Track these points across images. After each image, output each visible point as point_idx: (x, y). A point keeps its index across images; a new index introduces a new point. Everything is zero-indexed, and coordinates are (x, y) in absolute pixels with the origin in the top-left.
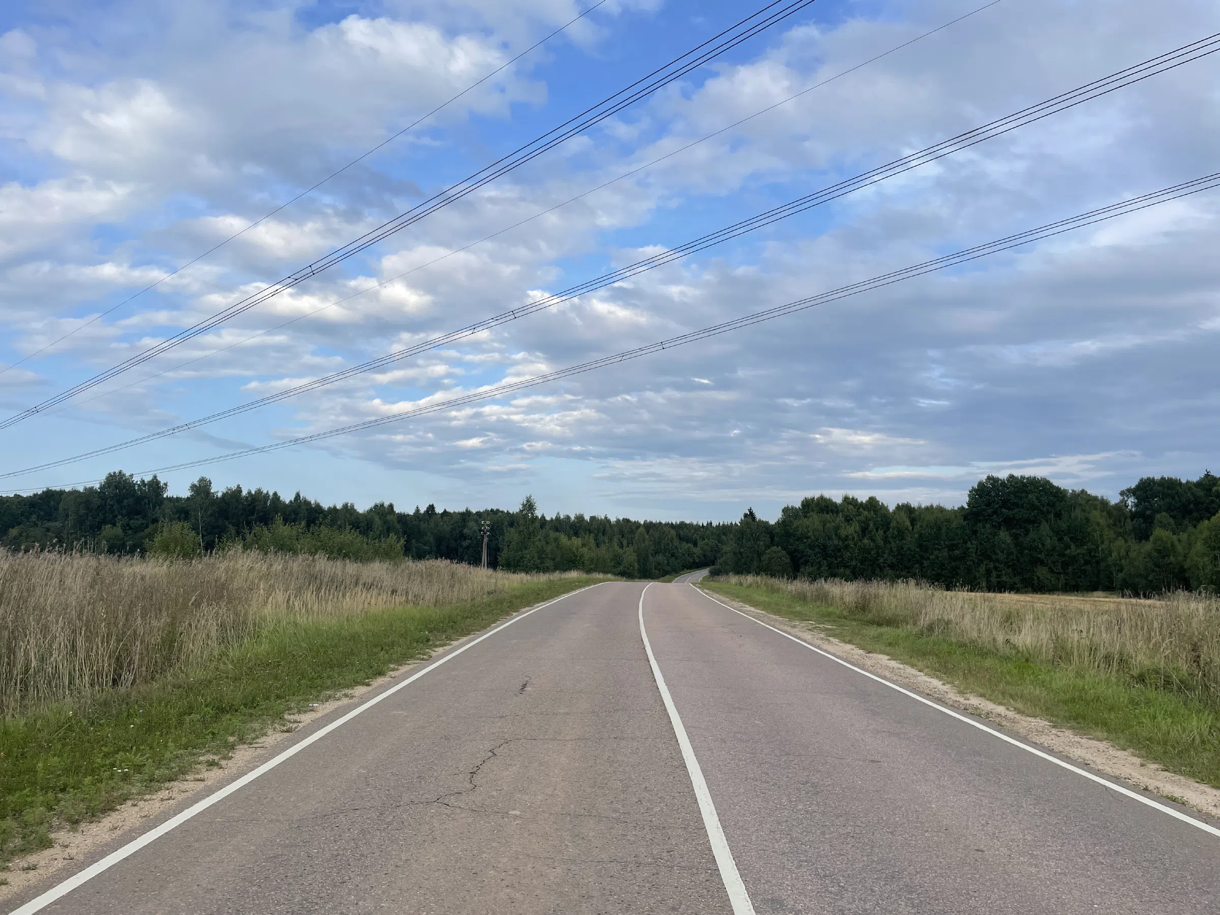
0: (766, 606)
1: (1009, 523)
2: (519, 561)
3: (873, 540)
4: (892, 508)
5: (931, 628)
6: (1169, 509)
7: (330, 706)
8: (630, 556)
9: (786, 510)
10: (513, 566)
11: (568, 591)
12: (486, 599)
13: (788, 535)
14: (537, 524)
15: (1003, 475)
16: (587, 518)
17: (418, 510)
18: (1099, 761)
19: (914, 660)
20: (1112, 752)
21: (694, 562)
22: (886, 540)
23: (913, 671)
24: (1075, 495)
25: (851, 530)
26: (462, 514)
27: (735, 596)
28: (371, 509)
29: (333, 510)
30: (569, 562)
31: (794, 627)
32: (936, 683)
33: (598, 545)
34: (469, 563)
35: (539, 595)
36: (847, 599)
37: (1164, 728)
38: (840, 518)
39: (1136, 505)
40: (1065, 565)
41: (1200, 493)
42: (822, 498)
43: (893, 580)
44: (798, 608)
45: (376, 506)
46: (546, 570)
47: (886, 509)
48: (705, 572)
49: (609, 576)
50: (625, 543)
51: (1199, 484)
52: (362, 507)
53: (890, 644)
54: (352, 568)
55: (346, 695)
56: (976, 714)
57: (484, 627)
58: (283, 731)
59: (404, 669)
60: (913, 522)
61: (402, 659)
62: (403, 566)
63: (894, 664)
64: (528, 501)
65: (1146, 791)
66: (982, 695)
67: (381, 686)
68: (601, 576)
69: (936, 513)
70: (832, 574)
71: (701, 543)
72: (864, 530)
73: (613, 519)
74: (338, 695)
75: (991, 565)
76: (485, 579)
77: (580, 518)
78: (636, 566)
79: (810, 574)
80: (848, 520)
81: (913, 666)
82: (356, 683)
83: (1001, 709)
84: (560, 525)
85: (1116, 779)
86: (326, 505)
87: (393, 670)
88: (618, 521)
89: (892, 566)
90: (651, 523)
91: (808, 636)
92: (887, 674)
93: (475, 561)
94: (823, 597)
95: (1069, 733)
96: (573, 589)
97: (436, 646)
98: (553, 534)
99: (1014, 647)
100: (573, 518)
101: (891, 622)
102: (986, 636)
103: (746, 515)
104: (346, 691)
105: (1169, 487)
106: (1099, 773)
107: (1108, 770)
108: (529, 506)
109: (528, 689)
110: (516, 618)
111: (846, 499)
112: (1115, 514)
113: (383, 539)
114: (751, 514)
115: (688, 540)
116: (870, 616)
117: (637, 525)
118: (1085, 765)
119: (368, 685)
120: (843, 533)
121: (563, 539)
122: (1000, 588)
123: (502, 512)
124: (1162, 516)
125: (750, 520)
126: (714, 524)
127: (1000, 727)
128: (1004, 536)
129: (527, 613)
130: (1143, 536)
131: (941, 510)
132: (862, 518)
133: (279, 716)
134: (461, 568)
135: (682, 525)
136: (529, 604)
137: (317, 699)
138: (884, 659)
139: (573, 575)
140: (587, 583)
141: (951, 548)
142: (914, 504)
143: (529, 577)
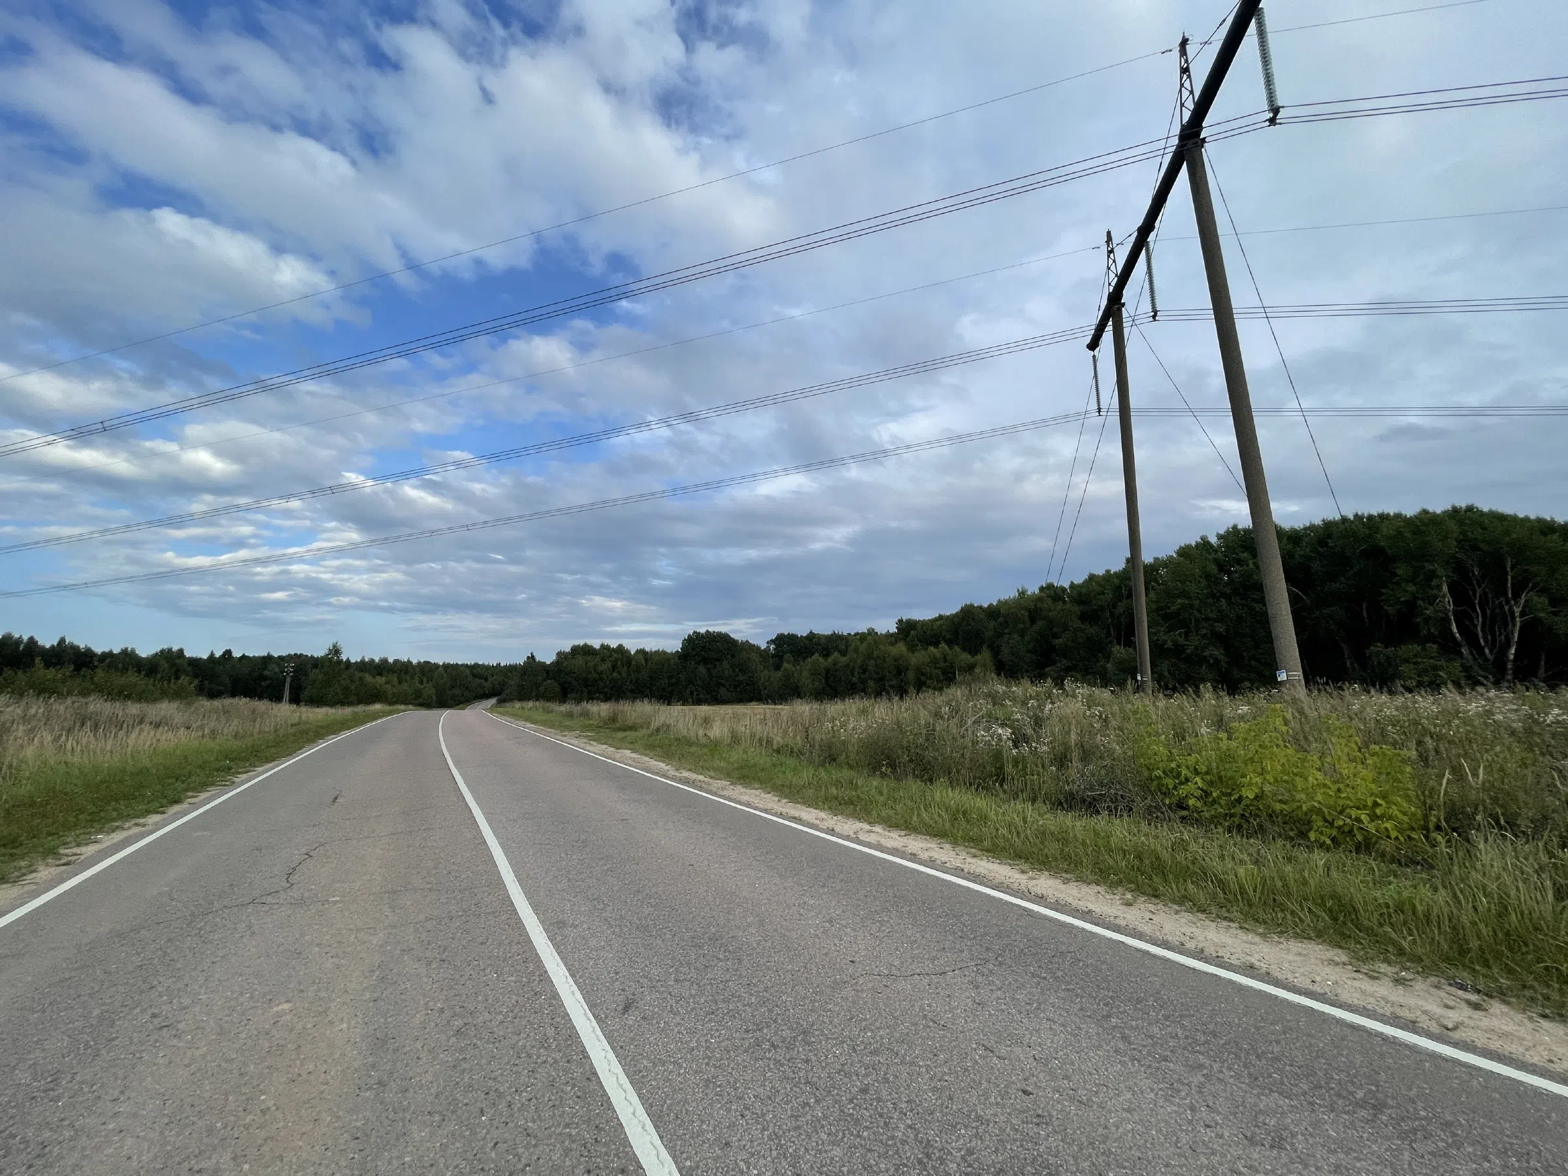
0: (544, 723)
1: (705, 661)
2: (322, 697)
3: (620, 674)
4: (632, 653)
5: (658, 730)
6: (791, 652)
7: (118, 837)
8: (429, 690)
9: (559, 654)
10: (317, 701)
11: (372, 721)
12: (292, 730)
13: (560, 671)
14: (343, 666)
15: (702, 631)
16: (391, 660)
17: (212, 654)
18: (757, 802)
19: (648, 752)
20: (763, 795)
21: (484, 694)
22: (629, 674)
23: (647, 759)
24: (742, 643)
25: (605, 667)
26: (264, 658)
27: (517, 716)
28: (157, 654)
29: (108, 655)
30: (374, 696)
31: (565, 736)
32: (662, 765)
33: (400, 682)
34: (271, 700)
35: (344, 725)
36: (603, 714)
37: (790, 778)
38: (598, 658)
39: (775, 649)
40: (736, 686)
41: (807, 642)
42: (586, 645)
43: (634, 699)
44: (567, 723)
45: (162, 651)
46: (350, 704)
47: (630, 652)
48: (493, 701)
49: (410, 707)
50: (425, 680)
51: (807, 637)
52: (145, 651)
53: (632, 743)
54: (134, 708)
55: (137, 825)
56: (686, 782)
57: (290, 753)
58: (58, 866)
59: (203, 796)
60: (646, 660)
61: (203, 786)
62: (196, 705)
63: (634, 755)
64: (334, 646)
65: (781, 815)
66: (690, 770)
67: (178, 812)
68: (402, 707)
69: (661, 655)
70: (591, 698)
71: (490, 679)
72: (614, 667)
73: (415, 662)
74: (127, 825)
75: (693, 688)
76: (289, 714)
77: (384, 661)
78: (434, 697)
79: (575, 699)
80: (603, 660)
81: (646, 755)
82: (148, 812)
83: (701, 777)
84: (365, 666)
85: (766, 811)
86: (98, 649)
87: (192, 797)
88: (419, 663)
89: (632, 691)
90: (449, 664)
91: (575, 742)
92: (630, 762)
93: (278, 699)
94: (586, 714)
95: (739, 787)
96: (375, 719)
97: (240, 773)
98: (358, 674)
99: (709, 738)
100: (377, 660)
101: (632, 728)
102: (692, 733)
103: (528, 657)
104: (137, 821)
105: (792, 638)
106: (756, 808)
107: (761, 806)
108: (336, 651)
109: (340, 800)
110: (322, 745)
111: (602, 646)
112: (763, 654)
113: (173, 681)
114: (533, 657)
115: (480, 677)
116: (618, 725)
117: (436, 666)
118: (749, 805)
119: (163, 813)
120: (600, 669)
121: (368, 678)
122: (699, 702)
123: (306, 656)
124: (788, 656)
125: (531, 661)
126: (502, 665)
127: (701, 789)
128: (702, 669)
129: (333, 740)
130: (778, 667)
131: (664, 653)
132: (613, 659)
133: (52, 852)
134: (262, 705)
135: (476, 666)
136: (336, 732)
137: (100, 831)
138: (628, 752)
139: (377, 707)
140: (391, 713)
141: (670, 677)
142: (647, 649)
143: (333, 710)
